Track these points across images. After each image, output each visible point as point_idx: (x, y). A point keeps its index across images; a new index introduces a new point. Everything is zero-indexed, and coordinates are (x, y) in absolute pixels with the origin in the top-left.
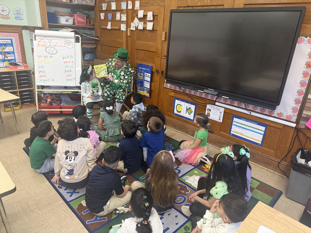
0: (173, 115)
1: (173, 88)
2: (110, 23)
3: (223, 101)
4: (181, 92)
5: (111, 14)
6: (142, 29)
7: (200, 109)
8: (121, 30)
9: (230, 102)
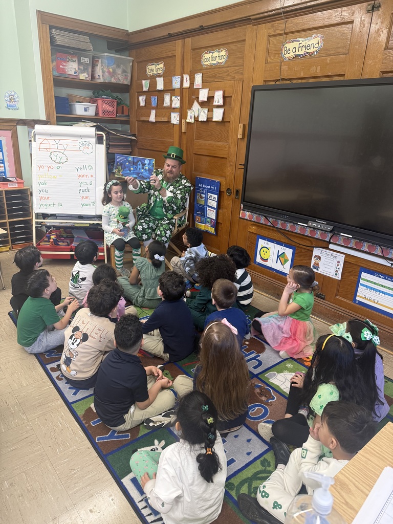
0: (255, 265)
1: (254, 219)
2: (153, 112)
3: (343, 242)
4: (268, 225)
5: (156, 97)
6: (205, 119)
7: (301, 256)
8: (172, 122)
9: (355, 245)
